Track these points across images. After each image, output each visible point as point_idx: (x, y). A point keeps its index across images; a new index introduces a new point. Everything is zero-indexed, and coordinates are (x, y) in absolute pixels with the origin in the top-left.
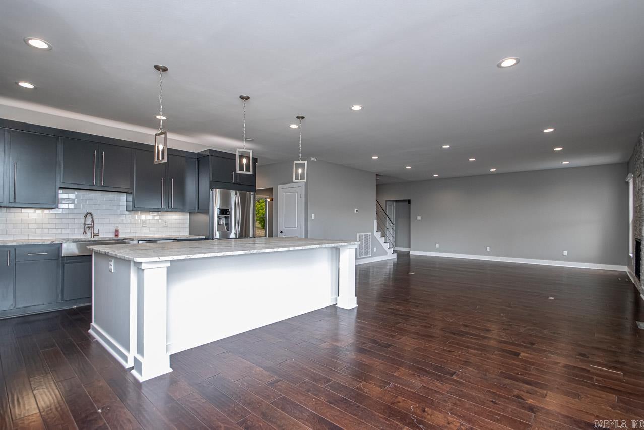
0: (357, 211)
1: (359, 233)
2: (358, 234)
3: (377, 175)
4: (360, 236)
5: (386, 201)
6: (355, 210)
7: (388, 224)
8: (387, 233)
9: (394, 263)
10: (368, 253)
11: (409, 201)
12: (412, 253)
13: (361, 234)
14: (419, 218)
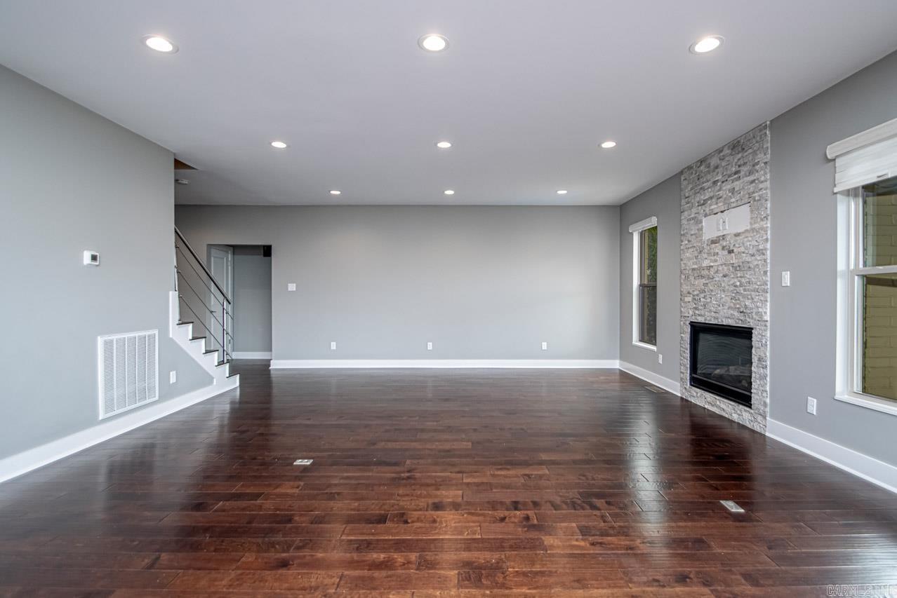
0: (94, 258)
1: (102, 333)
2: (100, 341)
3: (179, 164)
4: (108, 344)
5: (210, 246)
6: (86, 257)
7: (215, 302)
8: (214, 326)
9: (232, 403)
10: (143, 393)
11: (267, 251)
12: (276, 365)
13: (115, 337)
14: (292, 287)
